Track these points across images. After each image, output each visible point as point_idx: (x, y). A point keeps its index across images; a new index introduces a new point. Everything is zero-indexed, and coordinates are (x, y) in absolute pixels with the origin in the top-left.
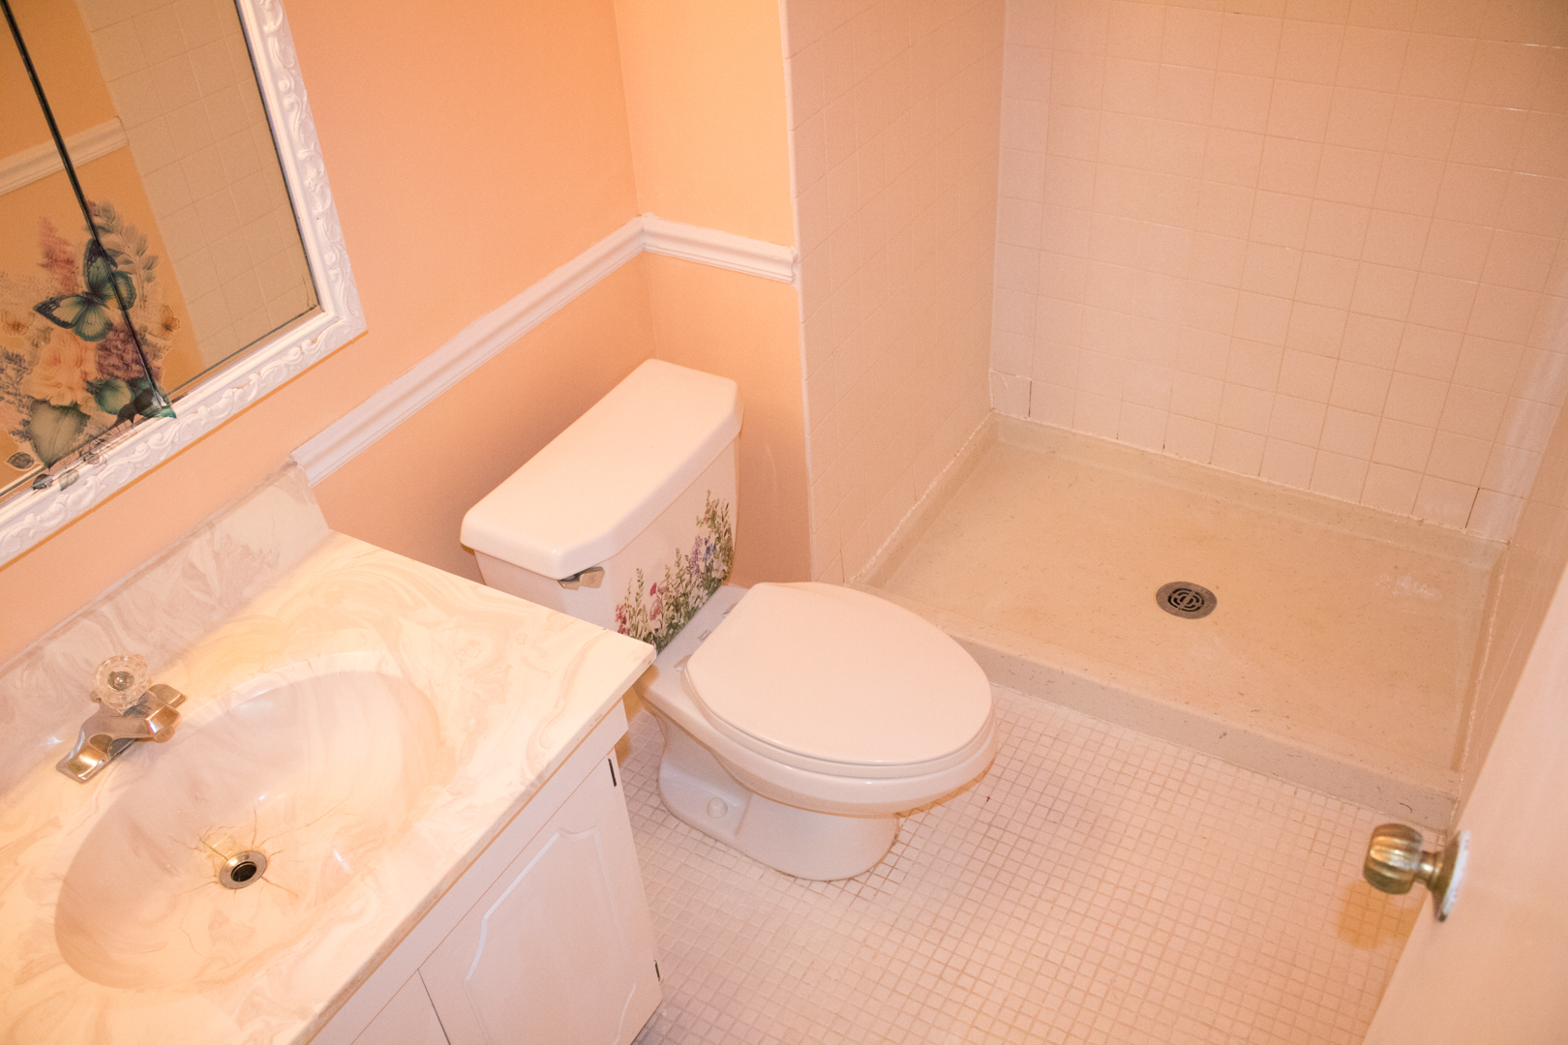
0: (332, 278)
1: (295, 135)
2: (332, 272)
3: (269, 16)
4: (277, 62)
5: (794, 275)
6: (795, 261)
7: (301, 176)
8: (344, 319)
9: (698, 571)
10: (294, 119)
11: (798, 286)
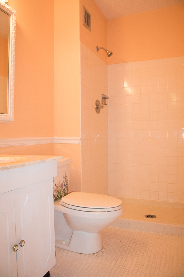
0: (11, 109)
1: (12, 85)
2: (11, 108)
3: (12, 68)
4: (12, 74)
5: (80, 142)
6: (80, 140)
7: (11, 91)
8: (11, 117)
9: (63, 188)
10: (12, 83)
11: (81, 144)
